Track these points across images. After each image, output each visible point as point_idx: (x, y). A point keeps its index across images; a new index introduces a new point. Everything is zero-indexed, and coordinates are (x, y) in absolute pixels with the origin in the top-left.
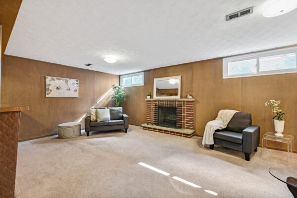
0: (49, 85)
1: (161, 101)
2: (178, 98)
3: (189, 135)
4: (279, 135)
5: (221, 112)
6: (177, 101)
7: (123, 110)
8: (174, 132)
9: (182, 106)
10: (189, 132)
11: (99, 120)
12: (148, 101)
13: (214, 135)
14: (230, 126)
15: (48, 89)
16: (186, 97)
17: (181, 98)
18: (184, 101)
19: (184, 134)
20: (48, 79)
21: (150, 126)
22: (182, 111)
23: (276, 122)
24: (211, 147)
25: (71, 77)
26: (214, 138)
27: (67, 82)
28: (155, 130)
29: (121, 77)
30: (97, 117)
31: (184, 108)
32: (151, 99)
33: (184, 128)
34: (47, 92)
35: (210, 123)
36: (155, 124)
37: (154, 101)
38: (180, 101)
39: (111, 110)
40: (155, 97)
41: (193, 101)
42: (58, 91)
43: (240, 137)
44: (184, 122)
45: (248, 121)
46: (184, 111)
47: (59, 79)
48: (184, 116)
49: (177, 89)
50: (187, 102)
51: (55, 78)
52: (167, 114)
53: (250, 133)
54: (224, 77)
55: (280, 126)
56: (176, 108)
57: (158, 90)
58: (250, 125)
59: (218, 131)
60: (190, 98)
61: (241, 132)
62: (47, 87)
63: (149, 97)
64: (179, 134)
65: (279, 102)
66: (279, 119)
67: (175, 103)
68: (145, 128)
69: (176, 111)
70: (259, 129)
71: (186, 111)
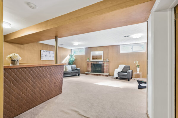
0: (42, 54)
1: (94, 62)
2: (102, 60)
3: (107, 75)
4: (138, 72)
5: (120, 66)
7: (76, 66)
10: (108, 74)
11: (67, 71)
12: (87, 62)
13: (118, 74)
14: (123, 71)
15: (42, 56)
16: (106, 60)
17: (104, 60)
18: (105, 62)
20: (42, 51)
21: (89, 73)
22: (104, 66)
23: (137, 68)
24: (117, 78)
25: (51, 50)
26: (118, 75)
27: (49, 52)
28: (92, 74)
29: (72, 50)
30: (66, 69)
31: (105, 64)
32: (89, 61)
33: (105, 73)
34: (41, 58)
35: (116, 70)
36: (91, 72)
37: (91, 62)
38: (103, 62)
39: (71, 66)
40: (91, 60)
41: (108, 62)
42: (46, 57)
43: (127, 73)
44: (105, 70)
45: (129, 68)
47: (47, 51)
48: (105, 68)
49: (102, 56)
51: (45, 51)
52: (96, 68)
53: (130, 72)
54: (121, 52)
55: (138, 69)
56: (101, 65)
57: (92, 56)
58: (130, 70)
59: (119, 72)
61: (127, 72)
62: (41, 55)
63: (88, 60)
64: (103, 75)
65: (138, 62)
66: (138, 67)
67: (101, 62)
68: (87, 74)
70: (132, 71)
71: (106, 66)
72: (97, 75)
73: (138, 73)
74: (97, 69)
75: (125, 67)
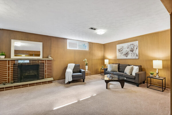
2: (41, 57)
6: (40, 60)
8: (40, 83)
9: (44, 64)
16: (48, 58)
17: (43, 58)
18: (46, 60)
19: (48, 82)
21: (8, 85)
22: (44, 67)
23: (86, 66)
26: (72, 77)
28: (17, 87)
31: (46, 64)
32: (7, 59)
33: (46, 78)
37: (11, 61)
38: (42, 60)
40: (13, 57)
41: (52, 60)
44: (46, 74)
46: (46, 67)
48: (46, 70)
49: (40, 52)
50: (48, 60)
54: (68, 49)
56: (38, 65)
58: (80, 69)
60: (50, 58)
63: (3, 57)
65: (87, 59)
67: (38, 62)
69: (39, 67)
71: (47, 67)
72: (31, 85)
73: (87, 72)
74: (26, 74)
75: (75, 66)
